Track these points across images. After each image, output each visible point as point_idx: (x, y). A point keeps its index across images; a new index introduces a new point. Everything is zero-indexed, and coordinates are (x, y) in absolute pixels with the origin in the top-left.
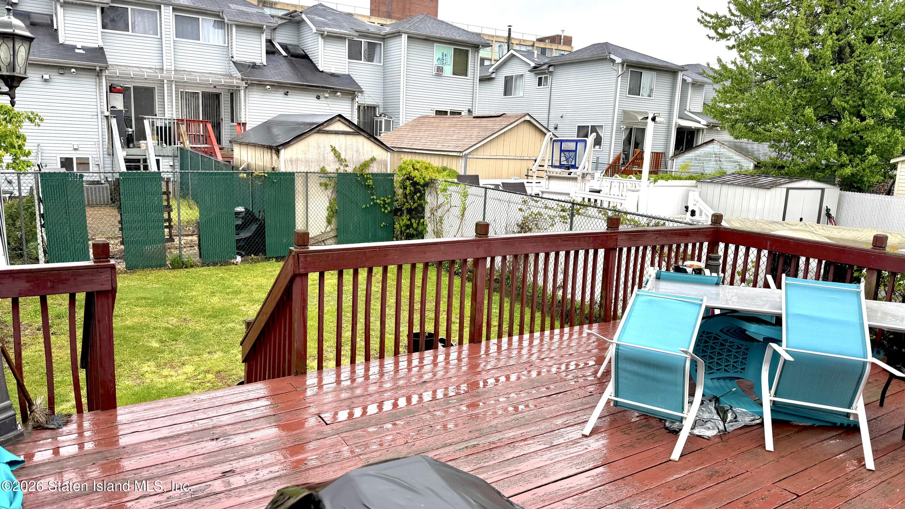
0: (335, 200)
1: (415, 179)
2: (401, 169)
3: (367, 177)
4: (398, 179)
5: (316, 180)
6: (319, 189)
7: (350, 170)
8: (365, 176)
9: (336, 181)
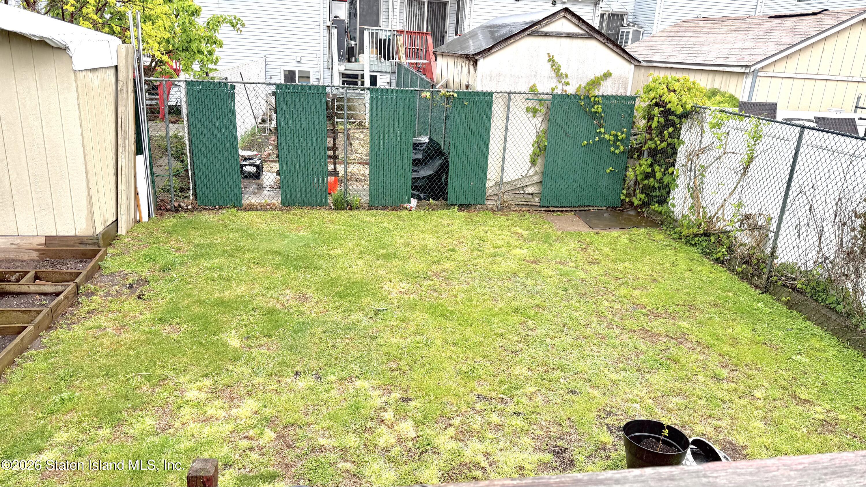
0: (545, 132)
1: (669, 106)
2: (648, 90)
3: (595, 101)
4: (640, 105)
5: (521, 104)
6: (524, 116)
7: (571, 90)
8: (593, 99)
9: (549, 105)
